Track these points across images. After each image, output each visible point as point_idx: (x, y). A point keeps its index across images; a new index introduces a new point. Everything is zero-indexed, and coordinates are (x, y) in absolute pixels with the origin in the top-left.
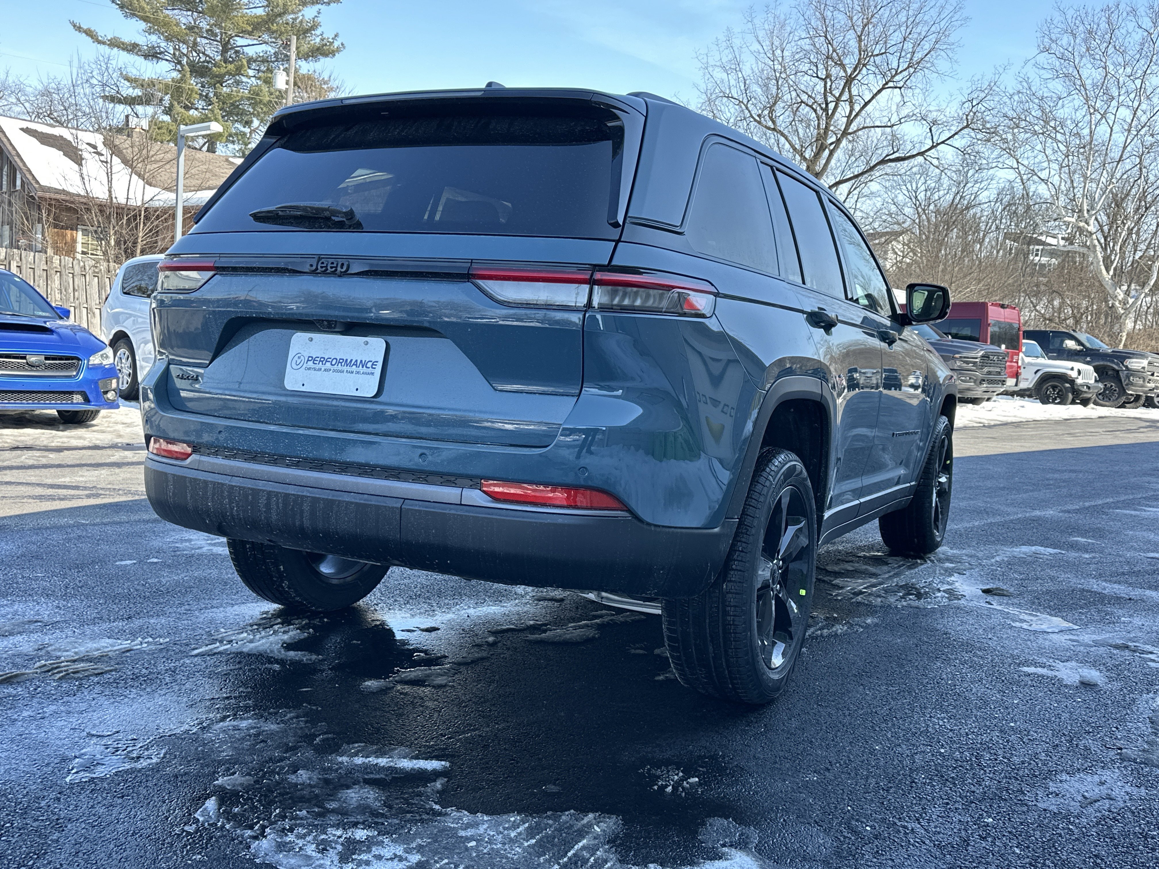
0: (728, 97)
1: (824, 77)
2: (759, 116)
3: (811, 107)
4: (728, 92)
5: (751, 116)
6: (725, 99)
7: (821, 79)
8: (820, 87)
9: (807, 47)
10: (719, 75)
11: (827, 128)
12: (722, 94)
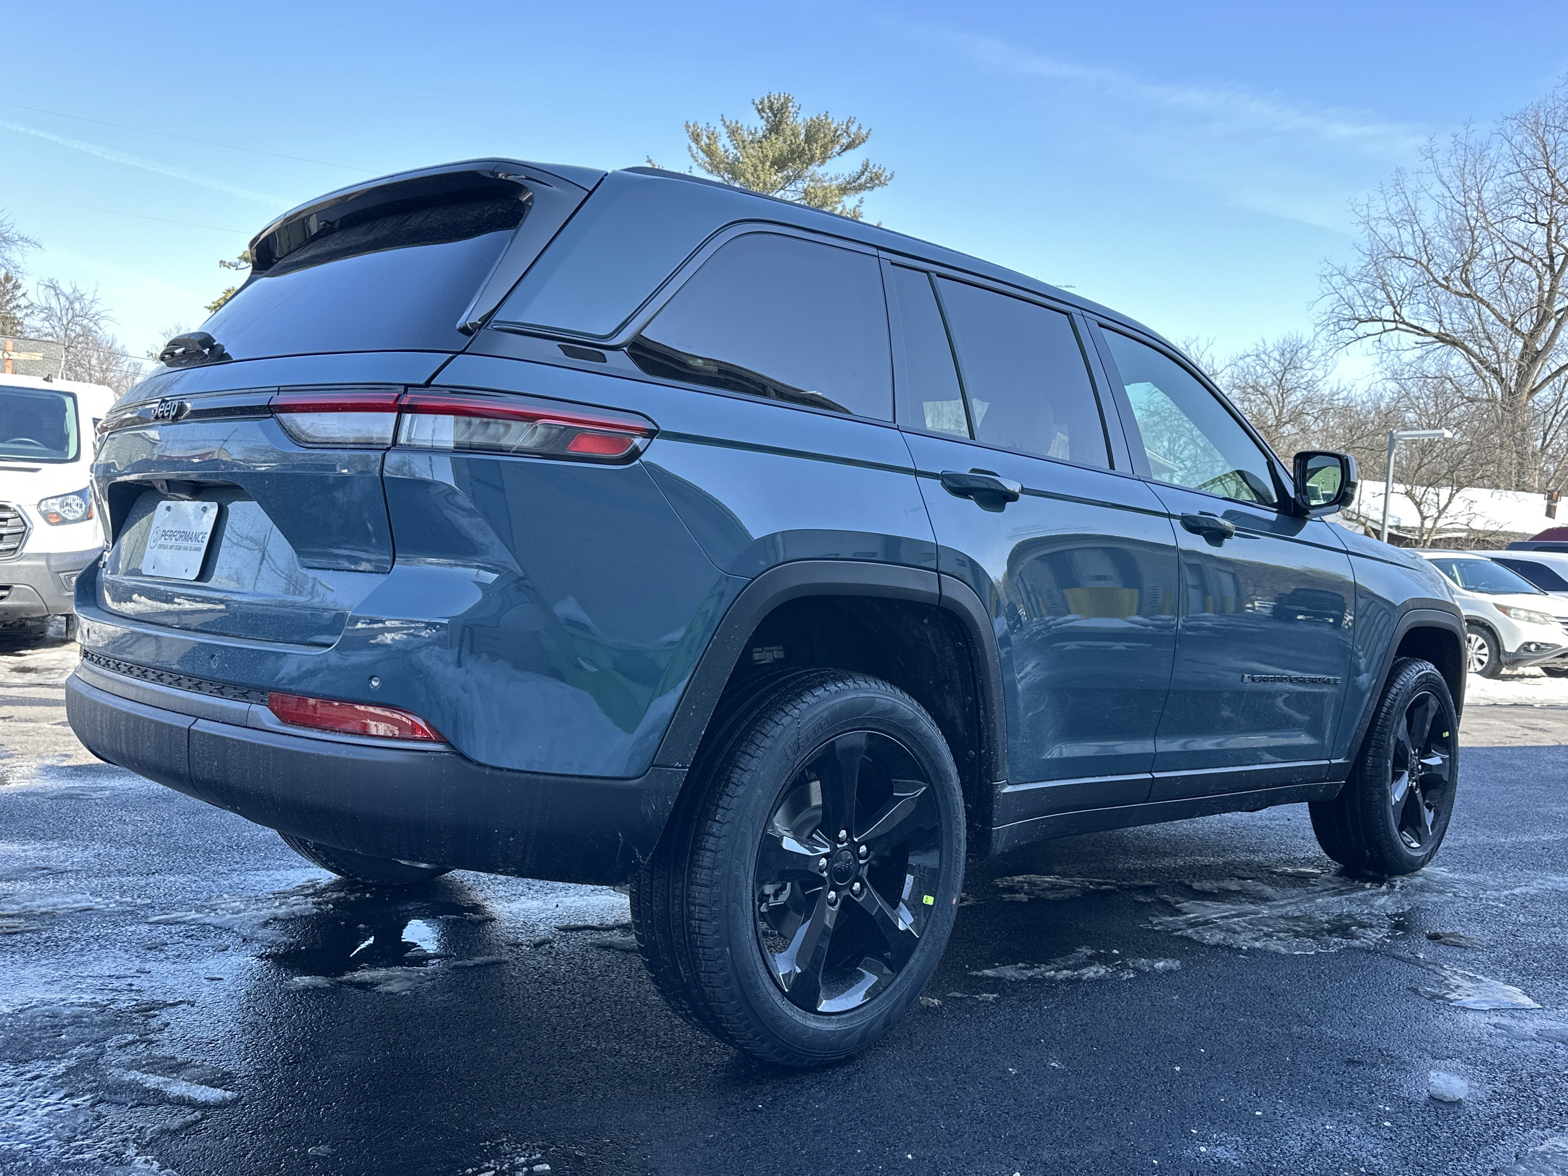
0: (1400, 257)
1: (1546, 222)
2: (1446, 279)
3: (1529, 263)
4: (1399, 249)
5: (1435, 280)
6: (1395, 261)
7: (1543, 225)
8: (1541, 236)
9: (1519, 184)
10: (1385, 229)
11: (1552, 291)
12: (1390, 254)
